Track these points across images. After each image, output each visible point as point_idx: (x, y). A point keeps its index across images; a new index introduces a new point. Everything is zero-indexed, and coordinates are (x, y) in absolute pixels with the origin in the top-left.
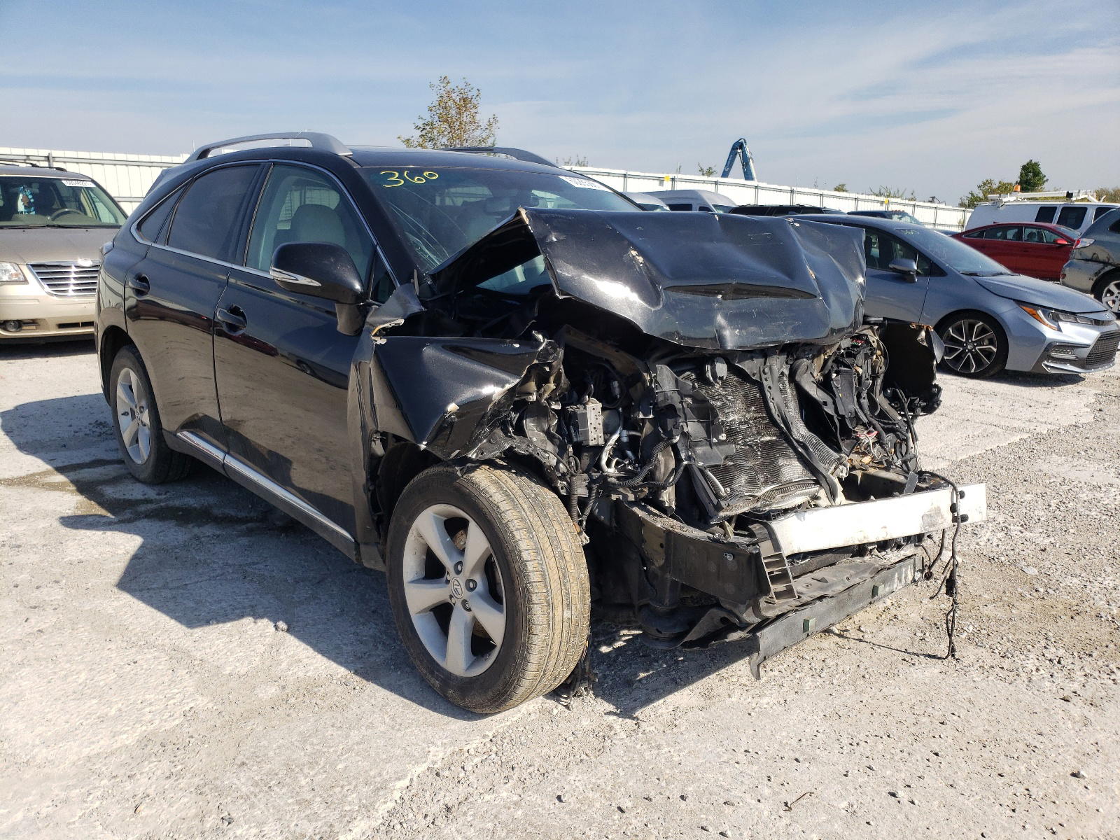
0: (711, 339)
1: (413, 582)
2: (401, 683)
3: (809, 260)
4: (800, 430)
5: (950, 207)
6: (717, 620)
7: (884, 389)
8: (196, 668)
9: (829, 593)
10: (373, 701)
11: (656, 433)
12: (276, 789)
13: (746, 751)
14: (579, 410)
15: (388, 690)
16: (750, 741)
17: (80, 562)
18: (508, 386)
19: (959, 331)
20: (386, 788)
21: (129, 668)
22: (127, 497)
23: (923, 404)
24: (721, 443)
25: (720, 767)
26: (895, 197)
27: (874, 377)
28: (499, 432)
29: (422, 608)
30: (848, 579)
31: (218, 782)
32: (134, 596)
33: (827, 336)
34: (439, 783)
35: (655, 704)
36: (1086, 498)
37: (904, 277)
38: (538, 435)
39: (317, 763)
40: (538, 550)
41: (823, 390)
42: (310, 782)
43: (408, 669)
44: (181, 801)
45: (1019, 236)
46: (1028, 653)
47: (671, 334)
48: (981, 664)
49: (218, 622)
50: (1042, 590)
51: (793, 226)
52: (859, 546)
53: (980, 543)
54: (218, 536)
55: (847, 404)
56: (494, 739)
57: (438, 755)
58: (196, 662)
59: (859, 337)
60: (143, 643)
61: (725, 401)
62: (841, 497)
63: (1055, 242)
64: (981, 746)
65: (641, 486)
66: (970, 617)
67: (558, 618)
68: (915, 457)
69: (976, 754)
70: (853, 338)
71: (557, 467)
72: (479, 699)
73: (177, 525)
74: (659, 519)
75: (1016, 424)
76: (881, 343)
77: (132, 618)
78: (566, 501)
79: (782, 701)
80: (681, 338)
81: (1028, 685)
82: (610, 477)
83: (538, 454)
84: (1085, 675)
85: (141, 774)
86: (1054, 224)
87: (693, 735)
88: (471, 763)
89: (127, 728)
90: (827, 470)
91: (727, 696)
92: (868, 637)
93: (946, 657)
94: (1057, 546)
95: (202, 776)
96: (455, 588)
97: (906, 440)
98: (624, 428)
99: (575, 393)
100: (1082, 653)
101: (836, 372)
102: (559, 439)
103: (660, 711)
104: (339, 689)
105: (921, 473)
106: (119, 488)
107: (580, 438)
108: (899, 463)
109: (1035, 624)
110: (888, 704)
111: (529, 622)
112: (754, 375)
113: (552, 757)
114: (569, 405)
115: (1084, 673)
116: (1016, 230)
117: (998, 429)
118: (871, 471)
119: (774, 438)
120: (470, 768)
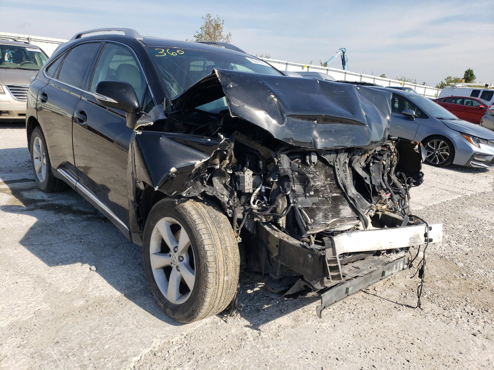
0: (310, 143)
1: (154, 254)
2: (146, 303)
3: (363, 106)
4: (352, 191)
5: (432, 88)
6: (302, 286)
7: (395, 172)
8: (47, 288)
9: (360, 275)
10: (130, 312)
11: (279, 188)
12: (71, 357)
13: (312, 352)
14: (241, 174)
15: (139, 306)
16: (315, 347)
17: (4, 229)
18: (203, 161)
19: (432, 144)
20: (127, 361)
21: (13, 286)
22: (34, 198)
23: (414, 181)
24: (311, 196)
25: (298, 360)
26: (407, 81)
27: (391, 166)
28: (199, 183)
29: (158, 267)
30: (370, 268)
31: (43, 352)
32: (26, 247)
33: (369, 145)
34: (154, 359)
35: (270, 323)
36: (488, 229)
37: (409, 118)
38: (220, 186)
39: (95, 344)
40: (213, 245)
41: (365, 171)
42: (89, 354)
43: (150, 296)
44: (22, 361)
45: (462, 102)
46: (457, 308)
47: (289, 139)
48: (433, 312)
49: (63, 264)
50: (465, 275)
51: (357, 89)
52: (377, 251)
53: (436, 248)
54: (73, 220)
55: (377, 179)
56: (186, 337)
57: (157, 343)
58: (47, 285)
59: (385, 146)
60: (23, 273)
61: (315, 175)
62: (370, 226)
63: (479, 106)
64: (431, 358)
65: (269, 215)
66: (429, 286)
67: (221, 280)
68: (409, 207)
69: (428, 363)
70: (382, 146)
71: (228, 203)
72: (180, 316)
73: (54, 214)
74: (277, 233)
75: (456, 190)
76: (396, 150)
77: (21, 259)
78: (231, 220)
79: (333, 326)
80: (294, 142)
81: (456, 326)
82: (254, 209)
83: (218, 195)
84: (484, 322)
85: (6, 343)
86: (478, 98)
87: (286, 341)
88: (173, 349)
89: (4, 318)
90: (364, 212)
91: (306, 321)
92: (378, 294)
93: (416, 307)
94: (473, 252)
95: (35, 348)
96: (172, 259)
97: (405, 198)
98: (263, 185)
99: (239, 166)
100: (483, 310)
101: (372, 163)
102: (230, 188)
103: (272, 327)
104: (115, 304)
105: (411, 216)
106: (31, 193)
107: (241, 189)
108: (400, 210)
109: (461, 293)
110: (386, 331)
111: (206, 282)
112: (331, 162)
113: (214, 349)
114: (236, 171)
115: (484, 321)
116: (461, 100)
117: (448, 192)
118: (387, 213)
119: (339, 195)
120: (172, 352)
